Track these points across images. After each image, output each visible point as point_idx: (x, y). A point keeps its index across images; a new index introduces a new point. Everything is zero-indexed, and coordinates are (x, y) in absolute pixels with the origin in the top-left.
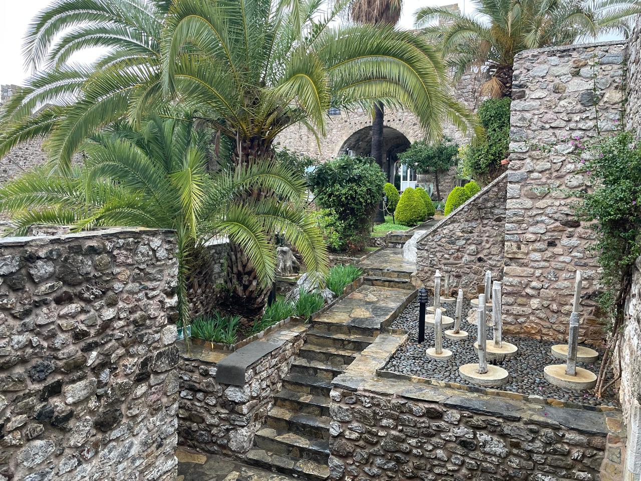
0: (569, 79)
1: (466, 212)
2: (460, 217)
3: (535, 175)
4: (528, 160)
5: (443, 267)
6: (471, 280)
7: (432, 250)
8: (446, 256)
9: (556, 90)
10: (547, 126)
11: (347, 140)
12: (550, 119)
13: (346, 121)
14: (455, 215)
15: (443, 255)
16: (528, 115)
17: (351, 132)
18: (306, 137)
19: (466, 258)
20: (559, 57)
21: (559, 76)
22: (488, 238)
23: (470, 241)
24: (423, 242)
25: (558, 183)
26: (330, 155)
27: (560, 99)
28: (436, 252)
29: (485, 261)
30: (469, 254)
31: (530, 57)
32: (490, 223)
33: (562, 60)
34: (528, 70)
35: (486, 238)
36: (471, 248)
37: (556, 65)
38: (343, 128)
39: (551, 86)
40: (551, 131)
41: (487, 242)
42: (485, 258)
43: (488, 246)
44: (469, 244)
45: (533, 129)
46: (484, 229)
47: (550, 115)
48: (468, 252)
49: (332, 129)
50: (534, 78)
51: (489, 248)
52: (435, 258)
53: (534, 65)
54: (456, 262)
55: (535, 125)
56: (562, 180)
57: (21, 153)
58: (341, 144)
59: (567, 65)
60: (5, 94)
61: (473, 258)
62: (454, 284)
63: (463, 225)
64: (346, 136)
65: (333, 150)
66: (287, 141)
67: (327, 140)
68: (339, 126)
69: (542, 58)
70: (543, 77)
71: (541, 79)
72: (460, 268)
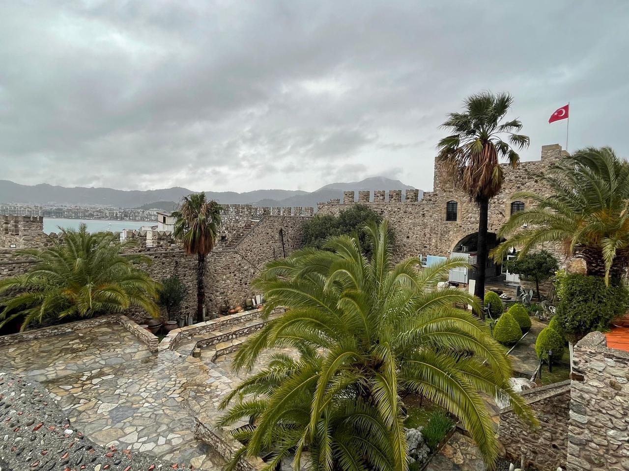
0: (624, 382)
1: (542, 404)
2: (537, 406)
3: (593, 445)
4: (586, 431)
5: (521, 440)
6: (546, 460)
7: (512, 424)
8: (524, 432)
9: (612, 385)
10: (604, 411)
11: (461, 240)
12: (607, 407)
13: (461, 227)
14: (533, 403)
15: (521, 431)
16: (586, 396)
17: (465, 234)
18: (429, 235)
19: (541, 440)
20: (615, 361)
21: (615, 376)
22: (562, 432)
23: (546, 429)
24: (505, 416)
25: (614, 460)
26: (447, 250)
27: (617, 394)
28: (516, 427)
29: (558, 449)
30: (544, 438)
31: (588, 353)
32: (564, 420)
33: (618, 364)
34: (586, 362)
35: (560, 431)
36: (547, 434)
37: (612, 367)
38: (458, 231)
39: (608, 381)
40: (607, 417)
41: (561, 434)
42: (559, 447)
43: (562, 438)
44: (545, 431)
45: (591, 409)
46: (558, 423)
47: (606, 403)
48: (544, 436)
49: (449, 231)
50: (592, 369)
51: (563, 440)
52: (515, 431)
53: (591, 359)
54: (533, 440)
55: (593, 407)
56: (619, 459)
57: (249, 248)
58: (456, 242)
59: (623, 370)
60: (243, 210)
61: (548, 443)
62: (531, 458)
63: (539, 414)
64: (460, 238)
65: (450, 246)
66: (415, 236)
67: (445, 239)
68: (455, 229)
69: (599, 357)
70: (600, 372)
71: (598, 373)
72: (536, 446)
